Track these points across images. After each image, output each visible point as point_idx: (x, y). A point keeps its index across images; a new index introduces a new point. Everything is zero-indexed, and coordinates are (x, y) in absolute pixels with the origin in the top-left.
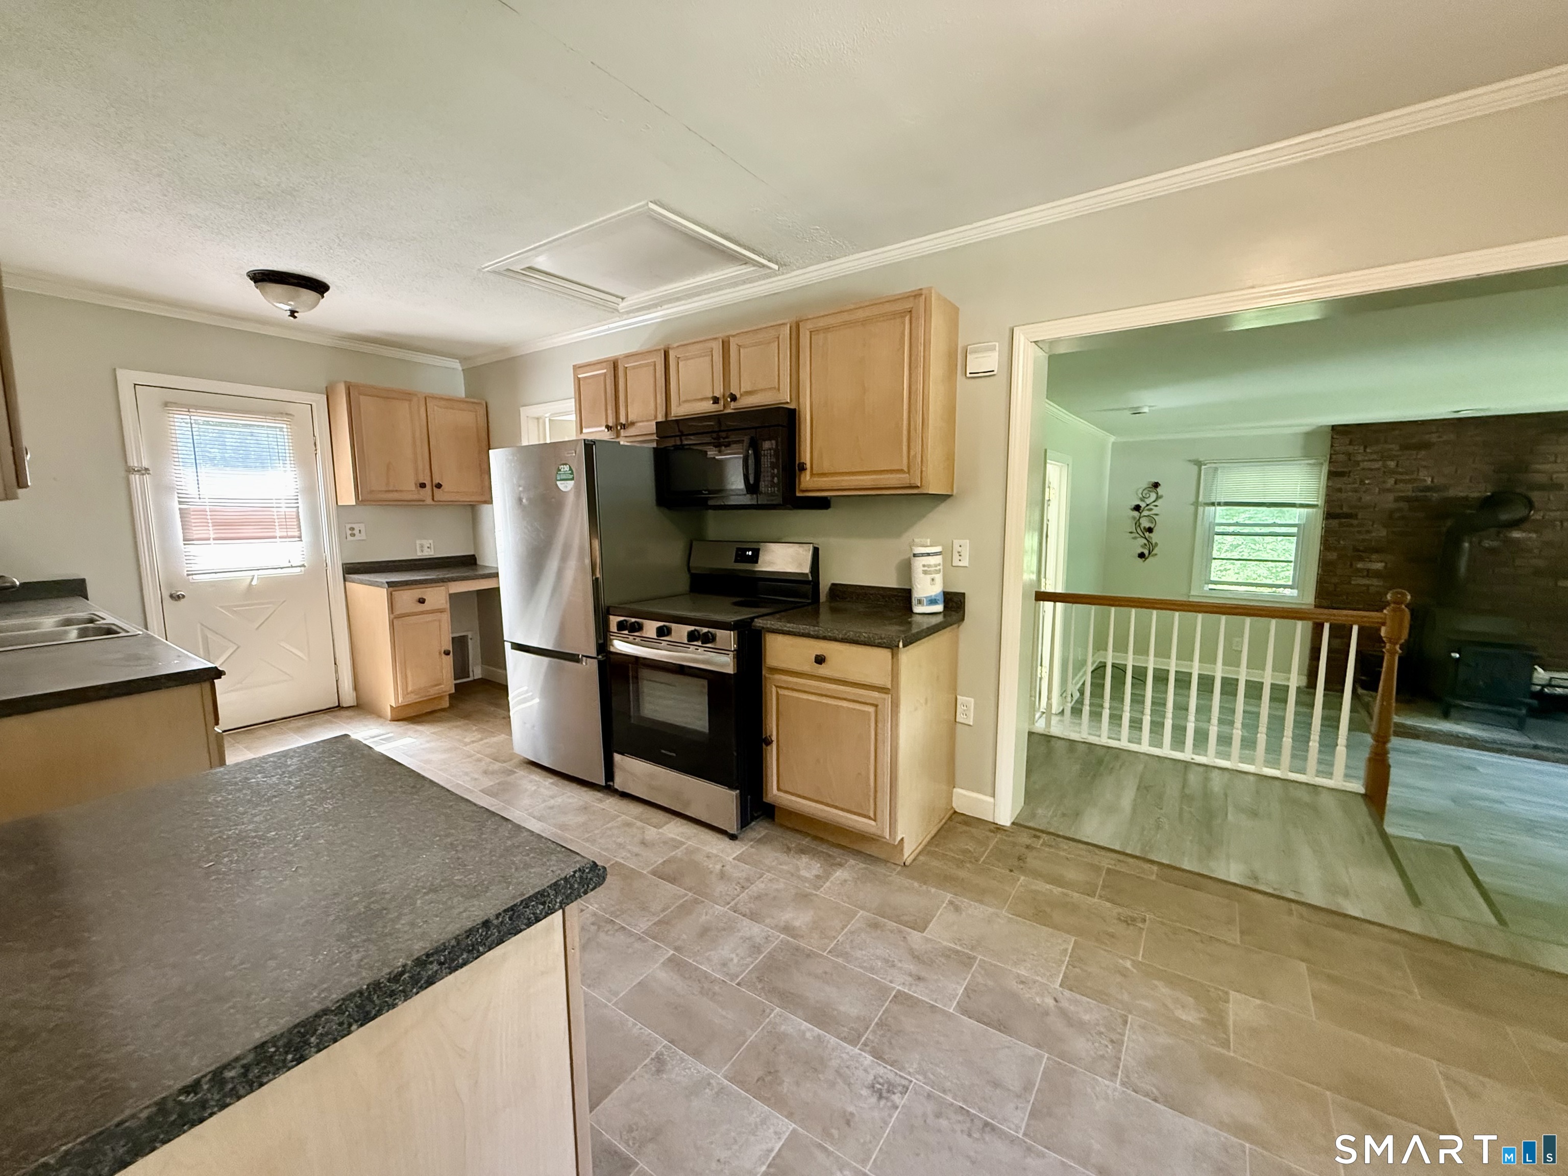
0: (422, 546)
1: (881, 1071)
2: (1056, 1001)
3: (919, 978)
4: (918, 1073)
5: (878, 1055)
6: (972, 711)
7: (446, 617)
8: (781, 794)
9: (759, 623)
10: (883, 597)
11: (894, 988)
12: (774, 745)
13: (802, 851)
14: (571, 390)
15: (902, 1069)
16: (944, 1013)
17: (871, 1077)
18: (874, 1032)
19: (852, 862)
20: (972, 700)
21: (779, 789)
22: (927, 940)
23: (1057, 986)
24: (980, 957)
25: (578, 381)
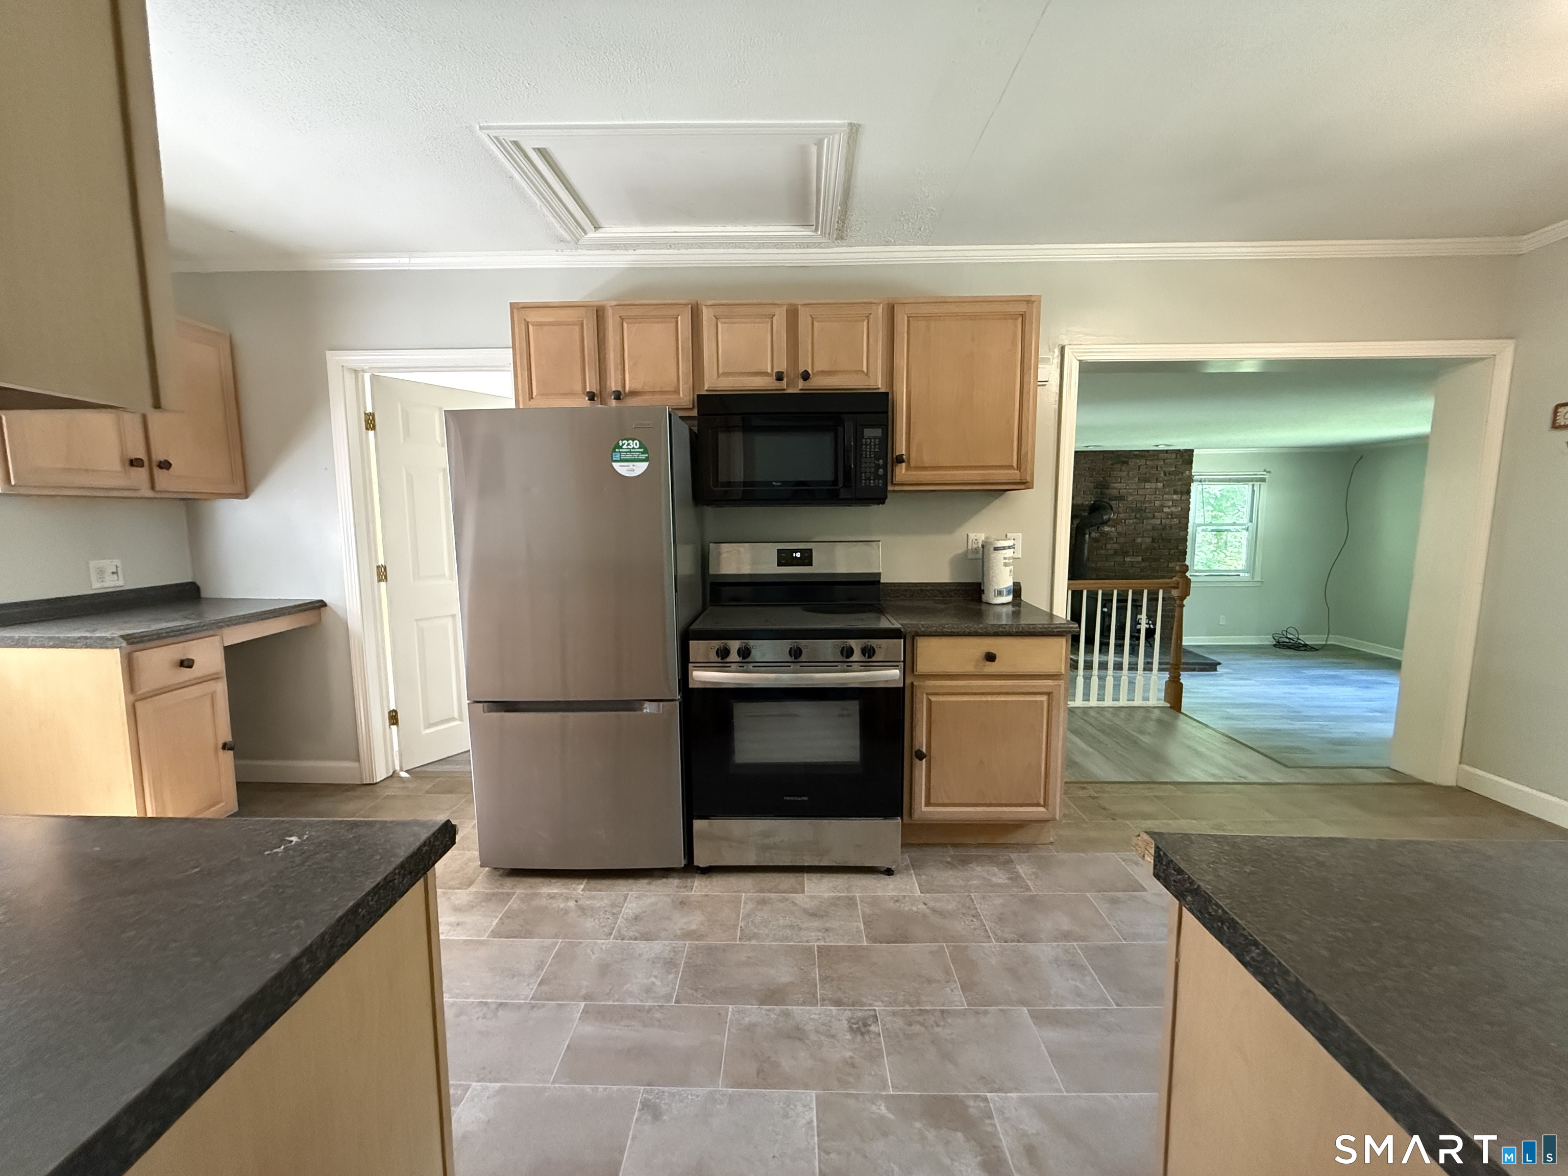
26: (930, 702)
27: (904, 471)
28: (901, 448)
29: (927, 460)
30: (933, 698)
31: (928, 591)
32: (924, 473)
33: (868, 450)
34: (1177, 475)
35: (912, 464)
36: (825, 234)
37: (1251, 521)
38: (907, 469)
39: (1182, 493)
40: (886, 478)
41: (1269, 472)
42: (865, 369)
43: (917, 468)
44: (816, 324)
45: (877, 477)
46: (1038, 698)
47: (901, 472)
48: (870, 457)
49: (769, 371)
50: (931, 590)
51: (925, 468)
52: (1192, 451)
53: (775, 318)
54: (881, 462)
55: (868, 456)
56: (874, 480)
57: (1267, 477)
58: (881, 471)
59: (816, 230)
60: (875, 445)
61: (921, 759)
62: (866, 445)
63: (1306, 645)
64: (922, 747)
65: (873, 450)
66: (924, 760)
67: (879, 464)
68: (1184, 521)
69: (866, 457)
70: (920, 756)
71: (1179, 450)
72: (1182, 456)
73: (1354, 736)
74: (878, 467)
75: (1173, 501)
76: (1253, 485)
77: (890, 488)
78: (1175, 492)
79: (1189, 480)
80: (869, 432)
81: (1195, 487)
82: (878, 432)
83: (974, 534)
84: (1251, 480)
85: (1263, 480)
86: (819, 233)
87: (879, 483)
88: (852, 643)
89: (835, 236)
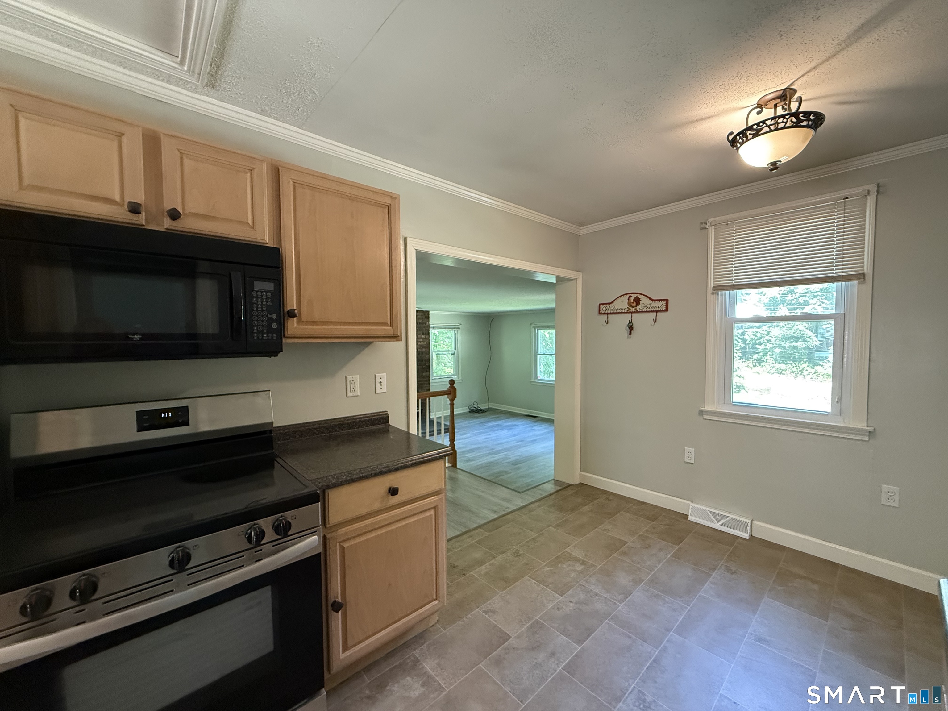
10: (327, 429)
21: (346, 649)
26: (343, 549)
27: (295, 325)
28: (291, 303)
29: (317, 316)
30: (346, 545)
31: (315, 429)
32: (315, 327)
33: (260, 303)
34: (423, 324)
35: (304, 319)
36: (193, 72)
37: (455, 349)
38: (298, 324)
39: (426, 334)
40: (281, 332)
41: (461, 324)
42: (250, 222)
43: (307, 323)
44: (186, 161)
45: (270, 330)
46: (428, 514)
47: (292, 325)
48: (262, 311)
49: (118, 198)
50: (319, 428)
51: (314, 323)
52: (428, 312)
53: (124, 139)
54: (274, 316)
55: (260, 309)
56: (267, 333)
57: (460, 326)
58: (275, 325)
59: (182, 63)
60: (267, 298)
61: (337, 611)
62: (257, 297)
63: (481, 410)
64: (337, 597)
65: (265, 303)
66: (340, 612)
67: (272, 318)
68: (427, 350)
69: (257, 311)
70: (337, 607)
71: (423, 311)
72: (424, 314)
73: (518, 457)
74: (271, 321)
75: (422, 339)
76: (455, 331)
77: (284, 341)
78: (423, 334)
79: (428, 327)
80: (259, 285)
81: (432, 331)
82: (270, 286)
83: (351, 377)
84: (454, 328)
85: (459, 328)
86: (186, 68)
87: (272, 337)
88: (261, 522)
89: (206, 81)
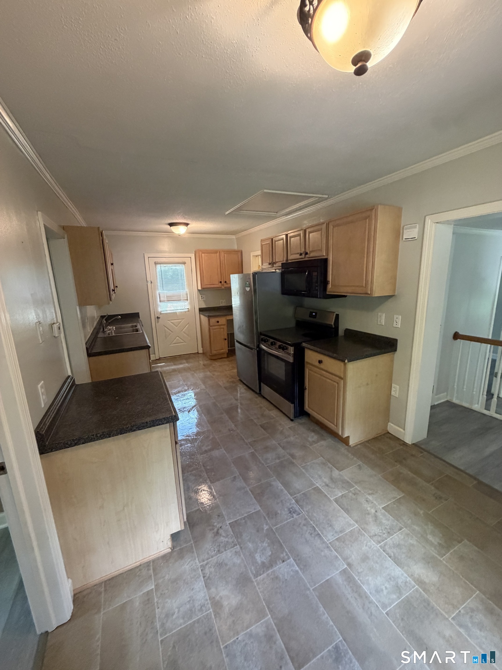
0: (222, 302)
1: (295, 506)
2: (376, 511)
3: (327, 485)
4: (307, 512)
5: (297, 501)
6: (398, 391)
7: (225, 327)
8: (309, 409)
9: (304, 344)
11: (316, 485)
12: (307, 390)
13: (313, 431)
14: (260, 248)
15: (302, 508)
16: (329, 499)
17: (291, 506)
18: (300, 495)
19: (330, 440)
20: (398, 387)
21: (308, 406)
22: (340, 475)
23: (381, 507)
24: (356, 487)
25: (262, 246)
28: (330, 278)
29: (336, 283)
30: (309, 371)
35: (332, 284)
42: (321, 249)
47: (329, 287)
53: (301, 235)
55: (314, 282)
62: (314, 278)
64: (306, 386)
80: (314, 274)
83: (380, 314)
